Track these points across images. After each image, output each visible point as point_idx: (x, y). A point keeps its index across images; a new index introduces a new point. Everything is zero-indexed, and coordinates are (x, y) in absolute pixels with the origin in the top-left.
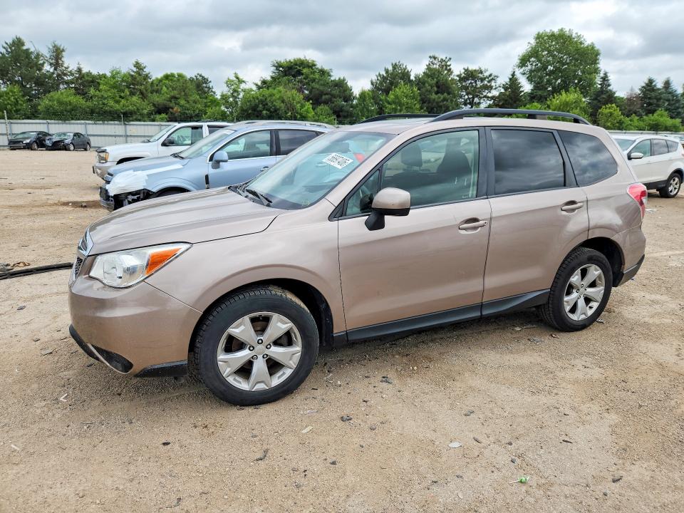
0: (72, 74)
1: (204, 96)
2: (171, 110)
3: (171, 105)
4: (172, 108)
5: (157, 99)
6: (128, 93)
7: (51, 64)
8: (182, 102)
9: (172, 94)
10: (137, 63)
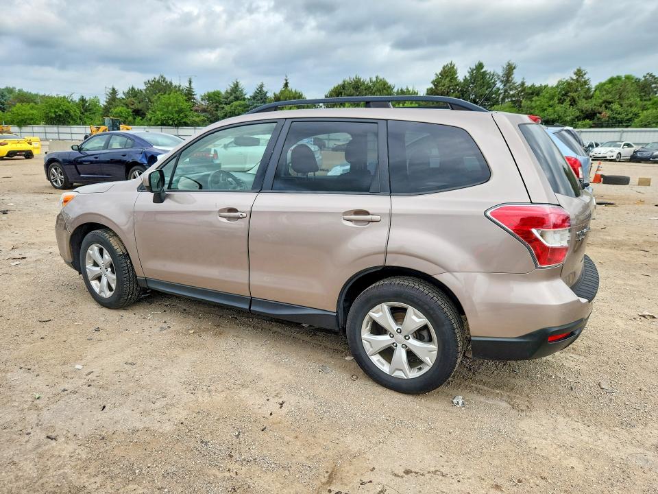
0: (516, 89)
1: (648, 98)
2: (598, 115)
3: (600, 110)
4: (600, 113)
5: (586, 105)
6: (557, 102)
7: (502, 81)
8: (615, 106)
9: (604, 98)
10: (579, 70)
